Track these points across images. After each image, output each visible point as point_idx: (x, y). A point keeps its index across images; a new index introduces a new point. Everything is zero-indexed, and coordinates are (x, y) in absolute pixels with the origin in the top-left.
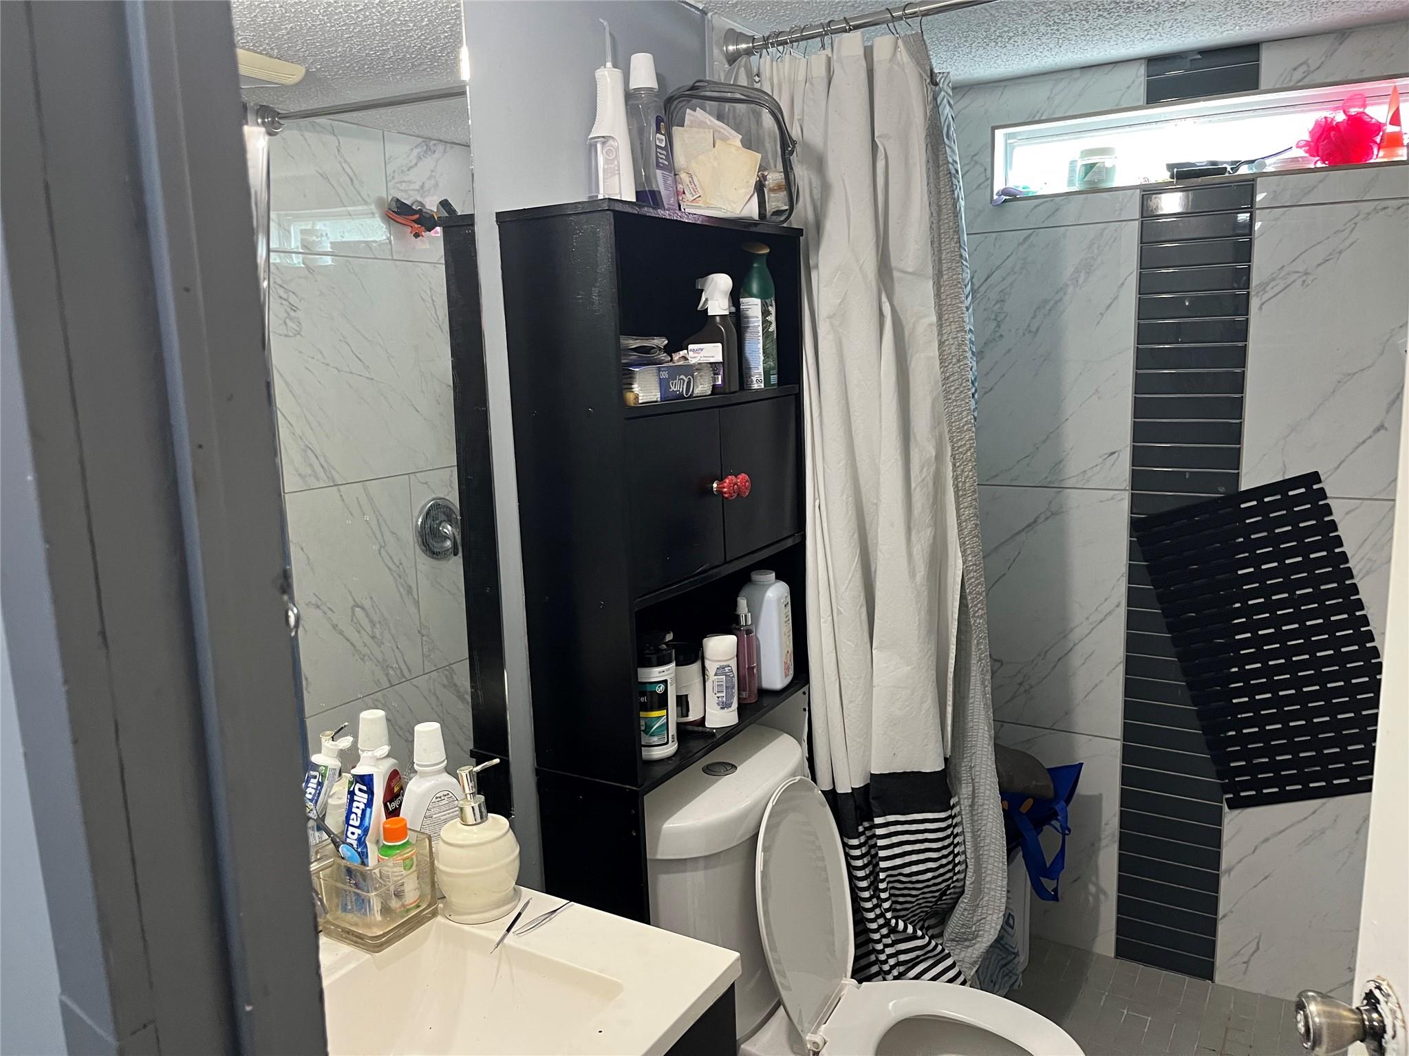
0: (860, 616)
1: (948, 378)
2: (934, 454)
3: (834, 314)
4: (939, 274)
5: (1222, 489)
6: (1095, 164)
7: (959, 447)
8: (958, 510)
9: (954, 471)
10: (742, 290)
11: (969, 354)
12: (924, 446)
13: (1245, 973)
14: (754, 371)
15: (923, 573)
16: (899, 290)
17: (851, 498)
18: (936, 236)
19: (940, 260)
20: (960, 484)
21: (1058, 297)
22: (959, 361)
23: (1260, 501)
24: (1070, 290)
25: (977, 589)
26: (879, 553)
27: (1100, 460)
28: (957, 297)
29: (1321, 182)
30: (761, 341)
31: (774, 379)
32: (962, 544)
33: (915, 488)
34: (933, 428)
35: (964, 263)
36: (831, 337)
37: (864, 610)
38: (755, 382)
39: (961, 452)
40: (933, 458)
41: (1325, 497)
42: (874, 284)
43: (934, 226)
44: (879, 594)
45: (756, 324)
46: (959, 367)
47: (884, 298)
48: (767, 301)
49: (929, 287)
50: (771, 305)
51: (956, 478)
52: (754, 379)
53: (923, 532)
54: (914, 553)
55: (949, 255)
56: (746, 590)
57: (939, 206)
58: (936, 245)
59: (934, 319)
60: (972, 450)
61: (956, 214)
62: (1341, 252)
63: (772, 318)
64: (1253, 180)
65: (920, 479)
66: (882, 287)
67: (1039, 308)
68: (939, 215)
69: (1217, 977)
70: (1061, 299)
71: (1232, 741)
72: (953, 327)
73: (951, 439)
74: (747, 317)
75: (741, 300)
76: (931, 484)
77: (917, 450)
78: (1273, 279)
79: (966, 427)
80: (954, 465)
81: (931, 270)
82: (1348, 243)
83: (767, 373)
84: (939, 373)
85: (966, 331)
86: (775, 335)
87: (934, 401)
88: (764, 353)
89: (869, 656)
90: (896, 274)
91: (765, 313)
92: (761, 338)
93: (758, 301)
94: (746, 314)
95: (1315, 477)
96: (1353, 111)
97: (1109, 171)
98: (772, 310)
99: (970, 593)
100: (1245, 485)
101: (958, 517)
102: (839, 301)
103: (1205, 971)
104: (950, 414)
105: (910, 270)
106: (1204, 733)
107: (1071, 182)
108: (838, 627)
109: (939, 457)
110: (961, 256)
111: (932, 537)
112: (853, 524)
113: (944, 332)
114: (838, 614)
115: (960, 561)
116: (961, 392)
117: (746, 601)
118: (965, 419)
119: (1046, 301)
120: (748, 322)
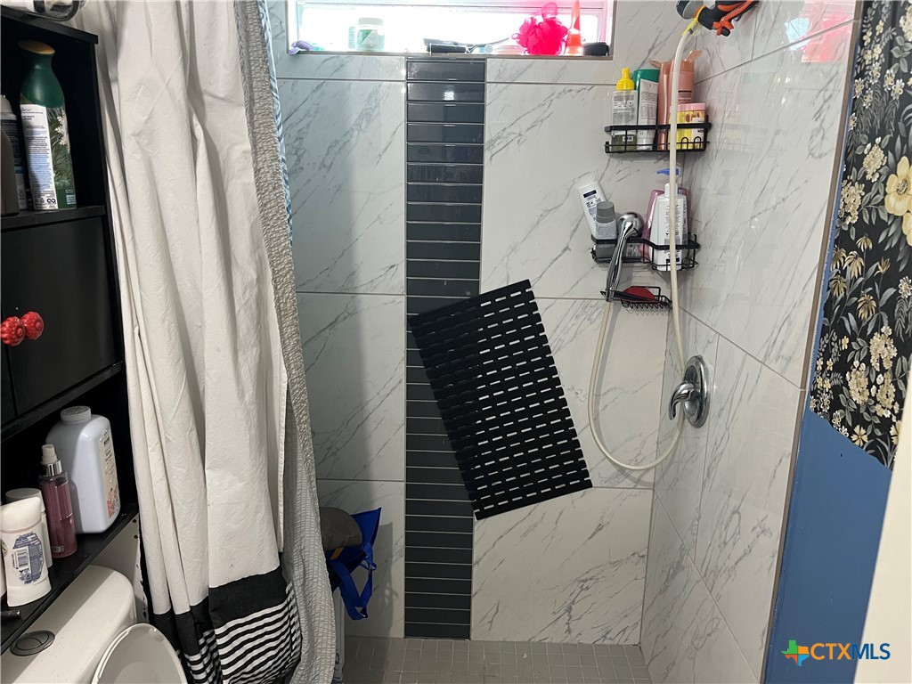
0: (190, 441)
1: (265, 205)
2: (255, 277)
3: (140, 132)
4: (251, 103)
5: (468, 293)
6: (370, 31)
7: (279, 271)
8: (281, 329)
9: (276, 293)
10: (21, 95)
11: (283, 183)
12: (245, 271)
13: (490, 629)
14: (44, 190)
15: (251, 392)
16: (211, 115)
17: (173, 325)
18: (246, 62)
19: (251, 87)
20: (282, 306)
21: (345, 139)
22: (274, 189)
23: (493, 301)
24: (355, 133)
25: (301, 399)
26: (206, 378)
27: (383, 272)
28: (269, 126)
29: (530, 66)
30: (50, 155)
31: (71, 199)
32: (287, 360)
33: (239, 311)
34: (253, 252)
35: (275, 94)
36: (139, 156)
37: (194, 433)
38: (46, 202)
39: (281, 276)
40: (255, 282)
41: (533, 298)
42: (183, 102)
43: (243, 51)
44: (208, 418)
45: (41, 135)
46: (275, 195)
47: (195, 121)
48: (55, 109)
49: (241, 115)
50: (62, 116)
51: (277, 300)
52: (45, 198)
53: (249, 353)
54: (242, 374)
55: (260, 83)
56: (55, 434)
57: (247, 32)
58: (246, 71)
59: (249, 146)
60: (291, 273)
61: (264, 44)
62: (542, 121)
63: (63, 129)
64: (484, 59)
65: (243, 302)
66: (192, 110)
67: (331, 147)
68: (248, 41)
69: (472, 636)
70: (348, 141)
71: (478, 472)
72: (267, 155)
73: (271, 263)
74: (31, 127)
75: (22, 106)
76: (254, 306)
77: (238, 274)
78: (499, 138)
79: (284, 252)
80: (275, 288)
81: (243, 96)
82: (546, 114)
83: (61, 192)
84: (256, 199)
85: (279, 161)
86: (69, 150)
87: (253, 226)
88: (54, 168)
89: (202, 478)
90: (206, 98)
91: (53, 123)
92: (50, 152)
93: (43, 109)
94: (28, 123)
95: (526, 284)
96: (549, 16)
97: (381, 38)
98: (63, 120)
99: (295, 403)
100: (484, 290)
101: (282, 335)
102: (146, 117)
103: (465, 633)
104: (269, 240)
105: (222, 95)
106: (461, 469)
107: (351, 44)
108: (168, 455)
109: (260, 279)
110: (271, 87)
111: (257, 356)
112: (178, 351)
113: (259, 159)
114: (166, 442)
115: (285, 375)
116: (279, 218)
117: (53, 449)
118: (283, 245)
119: (337, 142)
120: (32, 133)
